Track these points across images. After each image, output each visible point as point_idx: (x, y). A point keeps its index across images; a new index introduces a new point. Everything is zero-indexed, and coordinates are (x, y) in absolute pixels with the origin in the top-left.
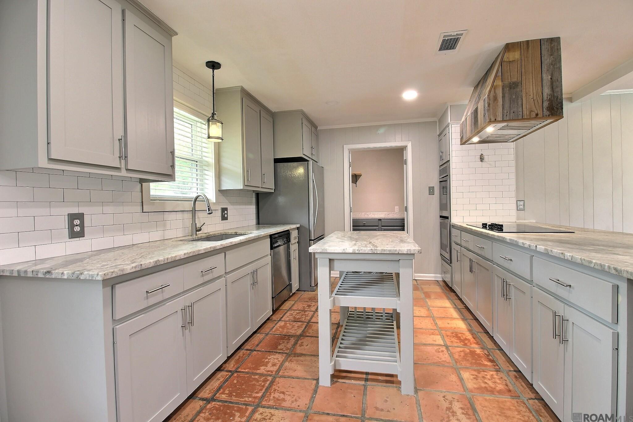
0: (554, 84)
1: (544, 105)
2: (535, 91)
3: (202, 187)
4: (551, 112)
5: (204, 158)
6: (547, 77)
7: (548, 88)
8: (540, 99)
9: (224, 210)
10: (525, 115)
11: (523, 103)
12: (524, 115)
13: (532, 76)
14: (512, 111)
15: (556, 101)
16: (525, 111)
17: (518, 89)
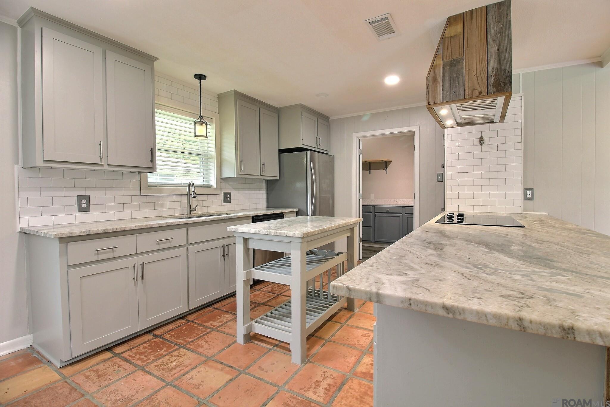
0: (502, 55)
1: (489, 81)
2: (478, 67)
3: (207, 176)
4: (497, 88)
5: (209, 152)
6: (493, 49)
7: (494, 60)
8: (485, 74)
9: (225, 195)
10: (467, 94)
11: (465, 81)
12: (465, 94)
13: (476, 50)
14: (452, 92)
15: (504, 75)
16: (467, 90)
17: (460, 67)
